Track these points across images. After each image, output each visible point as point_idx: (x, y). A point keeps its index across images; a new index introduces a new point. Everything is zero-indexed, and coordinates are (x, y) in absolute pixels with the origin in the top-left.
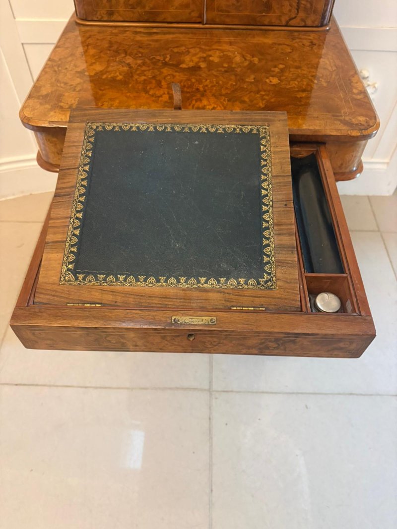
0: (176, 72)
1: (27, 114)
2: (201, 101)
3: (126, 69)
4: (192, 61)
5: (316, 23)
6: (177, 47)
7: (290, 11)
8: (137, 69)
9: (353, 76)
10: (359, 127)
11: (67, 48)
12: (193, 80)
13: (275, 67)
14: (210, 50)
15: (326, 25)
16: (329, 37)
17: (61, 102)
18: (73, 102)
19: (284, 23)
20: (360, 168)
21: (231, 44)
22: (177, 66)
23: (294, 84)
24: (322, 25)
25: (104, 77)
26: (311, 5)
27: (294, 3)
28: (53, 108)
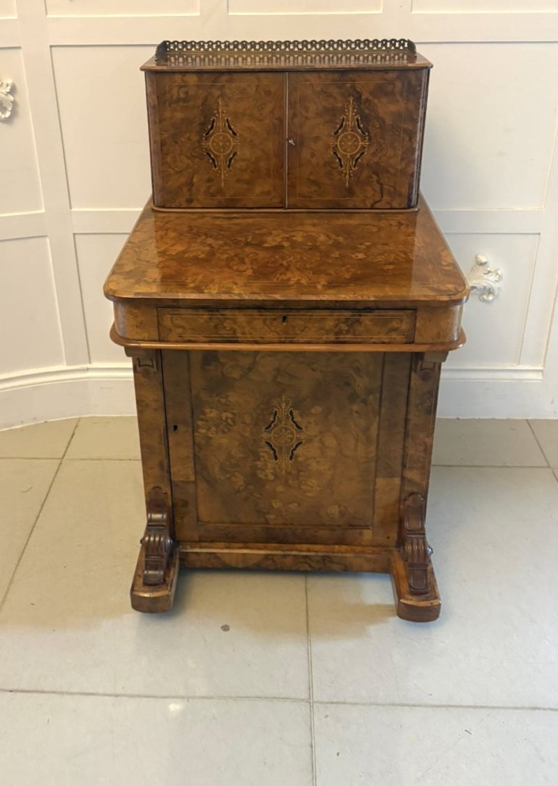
0: (259, 250)
1: (113, 286)
2: (285, 274)
3: (207, 249)
4: (274, 240)
5: (403, 206)
6: (259, 229)
7: (374, 195)
8: (218, 249)
9: (442, 251)
10: (447, 293)
11: (146, 232)
12: (277, 257)
13: (361, 244)
14: (293, 231)
15: (414, 207)
16: (419, 219)
17: (145, 277)
18: (157, 276)
19: (369, 206)
20: (462, 339)
21: (314, 225)
22: (259, 245)
23: (380, 258)
24: (409, 207)
25: (186, 255)
26: (395, 189)
27: (377, 188)
28: (138, 282)
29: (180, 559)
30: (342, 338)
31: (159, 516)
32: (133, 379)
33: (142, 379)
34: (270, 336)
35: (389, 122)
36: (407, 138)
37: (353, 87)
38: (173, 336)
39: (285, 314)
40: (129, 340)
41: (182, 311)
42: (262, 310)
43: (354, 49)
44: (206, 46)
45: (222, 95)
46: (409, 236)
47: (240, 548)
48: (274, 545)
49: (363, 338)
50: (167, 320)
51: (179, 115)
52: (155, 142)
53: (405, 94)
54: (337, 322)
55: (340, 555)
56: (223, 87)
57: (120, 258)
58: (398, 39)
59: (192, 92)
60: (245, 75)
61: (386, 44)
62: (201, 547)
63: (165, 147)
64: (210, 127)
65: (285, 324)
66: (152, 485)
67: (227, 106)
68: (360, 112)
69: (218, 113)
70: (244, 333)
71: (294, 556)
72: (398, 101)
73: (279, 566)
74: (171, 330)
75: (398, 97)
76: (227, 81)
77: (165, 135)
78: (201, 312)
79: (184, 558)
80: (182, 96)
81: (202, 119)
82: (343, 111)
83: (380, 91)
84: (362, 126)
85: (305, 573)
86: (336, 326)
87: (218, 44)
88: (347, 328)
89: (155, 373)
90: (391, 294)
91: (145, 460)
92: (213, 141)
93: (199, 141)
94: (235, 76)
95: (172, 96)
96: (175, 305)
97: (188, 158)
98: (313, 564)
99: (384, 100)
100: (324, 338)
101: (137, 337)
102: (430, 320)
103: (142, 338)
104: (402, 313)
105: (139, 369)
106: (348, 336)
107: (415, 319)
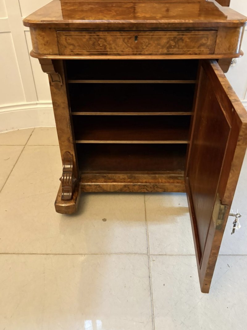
1: (29, 18)
3: (89, 8)
8: (96, 8)
17: (49, 16)
20: (241, 52)
25: (76, 10)
29: (81, 188)
30: (172, 51)
31: (69, 166)
33: (55, 90)
34: (127, 50)
38: (68, 51)
39: (137, 34)
40: (40, 55)
41: (72, 33)
42: (122, 32)
47: (111, 182)
49: (183, 51)
50: (63, 39)
54: (168, 40)
55: (162, 184)
62: (92, 182)
65: (136, 42)
66: (65, 151)
70: (111, 48)
71: (139, 185)
73: (131, 191)
74: (66, 47)
78: (84, 33)
79: (84, 187)
85: (144, 193)
86: (168, 42)
88: (174, 44)
89: (61, 85)
91: (60, 137)
96: (67, 28)
98: (148, 189)
100: (160, 51)
101: (46, 52)
102: (225, 38)
103: (48, 52)
104: (207, 33)
105: (52, 83)
106: (175, 50)
107: (217, 36)
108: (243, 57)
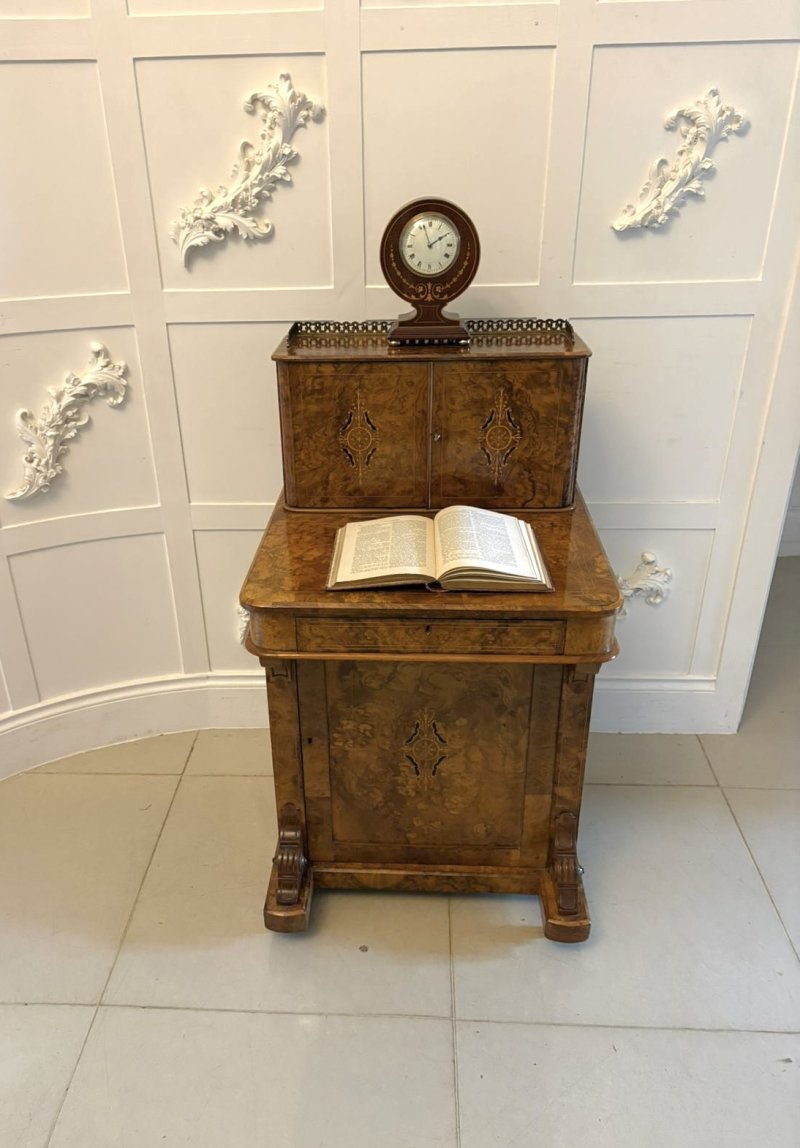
1: (249, 596)
5: (557, 504)
7: (525, 493)
9: (597, 557)
10: (599, 603)
11: (279, 535)
15: (569, 505)
16: (575, 518)
17: (281, 585)
18: (294, 585)
19: (520, 505)
20: (615, 650)
24: (564, 506)
26: (548, 485)
27: (529, 486)
28: (275, 591)
29: (314, 879)
30: (489, 649)
31: (292, 834)
32: (266, 688)
33: (276, 689)
34: (412, 646)
35: (543, 414)
36: (563, 432)
37: (504, 377)
38: (312, 645)
39: (429, 624)
40: (265, 651)
41: (322, 621)
42: (405, 620)
43: (506, 330)
44: (342, 328)
45: (361, 387)
46: (563, 539)
47: (379, 869)
48: (415, 866)
49: (510, 649)
50: (305, 630)
51: (314, 408)
52: (288, 437)
53: (560, 385)
54: (483, 632)
55: (485, 876)
56: (361, 377)
57: (254, 565)
58: (555, 319)
59: (328, 383)
60: (385, 365)
61: (541, 325)
62: (337, 867)
63: (298, 443)
64: (347, 421)
65: (428, 634)
66: (285, 801)
67: (366, 398)
68: (511, 403)
69: (356, 406)
70: (385, 643)
71: (437, 876)
72: (553, 392)
73: (420, 888)
74: (309, 640)
75: (553, 386)
76: (366, 371)
77: (298, 430)
78: (341, 621)
79: (318, 878)
80: (317, 387)
81: (339, 412)
82: (492, 403)
83: (534, 381)
84: (513, 419)
85: (448, 895)
86: (483, 635)
87: (355, 325)
88: (493, 639)
89: (289, 682)
90: (540, 604)
91: (277, 775)
92: (351, 437)
93: (335, 437)
94: (375, 366)
95: (306, 388)
96: (315, 615)
97: (323, 454)
98: (456, 886)
99: (538, 391)
100: (469, 649)
101: (274, 647)
102: (581, 631)
103: (279, 648)
104: (551, 624)
105: (272, 679)
106: (495, 647)
107: (565, 630)
108: (619, 656)
